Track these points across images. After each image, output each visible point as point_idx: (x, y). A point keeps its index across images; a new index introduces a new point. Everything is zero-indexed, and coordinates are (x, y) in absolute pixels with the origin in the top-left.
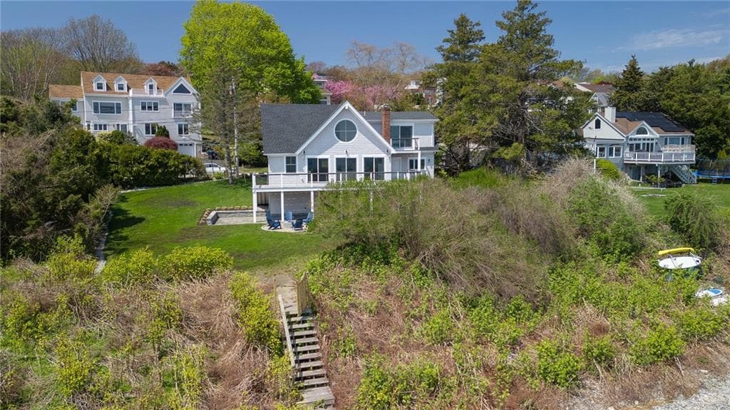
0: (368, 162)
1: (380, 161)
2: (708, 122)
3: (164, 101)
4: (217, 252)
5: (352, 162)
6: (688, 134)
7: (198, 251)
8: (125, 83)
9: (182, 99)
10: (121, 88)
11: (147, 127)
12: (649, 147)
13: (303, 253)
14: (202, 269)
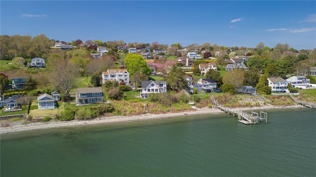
0: (156, 89)
1: (157, 89)
2: (218, 82)
3: (123, 75)
4: (137, 100)
5: (154, 89)
6: (216, 83)
7: (136, 100)
8: (116, 71)
9: (126, 74)
10: (115, 72)
11: (120, 79)
12: (208, 86)
13: (147, 101)
14: (136, 102)
